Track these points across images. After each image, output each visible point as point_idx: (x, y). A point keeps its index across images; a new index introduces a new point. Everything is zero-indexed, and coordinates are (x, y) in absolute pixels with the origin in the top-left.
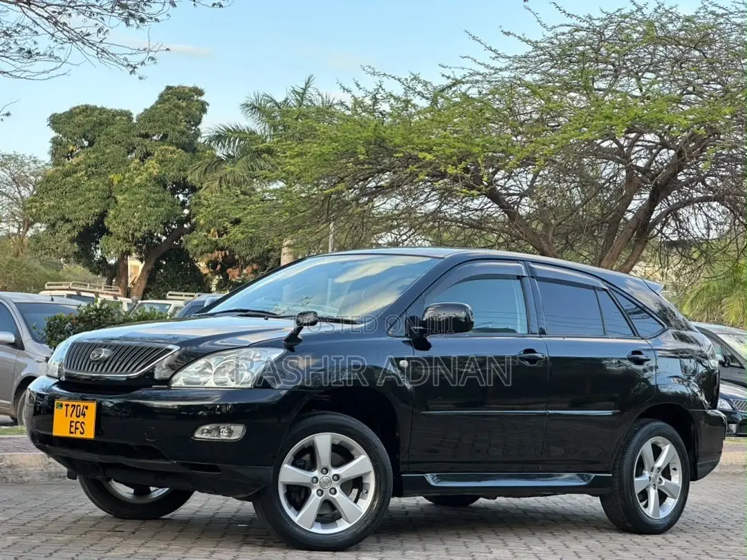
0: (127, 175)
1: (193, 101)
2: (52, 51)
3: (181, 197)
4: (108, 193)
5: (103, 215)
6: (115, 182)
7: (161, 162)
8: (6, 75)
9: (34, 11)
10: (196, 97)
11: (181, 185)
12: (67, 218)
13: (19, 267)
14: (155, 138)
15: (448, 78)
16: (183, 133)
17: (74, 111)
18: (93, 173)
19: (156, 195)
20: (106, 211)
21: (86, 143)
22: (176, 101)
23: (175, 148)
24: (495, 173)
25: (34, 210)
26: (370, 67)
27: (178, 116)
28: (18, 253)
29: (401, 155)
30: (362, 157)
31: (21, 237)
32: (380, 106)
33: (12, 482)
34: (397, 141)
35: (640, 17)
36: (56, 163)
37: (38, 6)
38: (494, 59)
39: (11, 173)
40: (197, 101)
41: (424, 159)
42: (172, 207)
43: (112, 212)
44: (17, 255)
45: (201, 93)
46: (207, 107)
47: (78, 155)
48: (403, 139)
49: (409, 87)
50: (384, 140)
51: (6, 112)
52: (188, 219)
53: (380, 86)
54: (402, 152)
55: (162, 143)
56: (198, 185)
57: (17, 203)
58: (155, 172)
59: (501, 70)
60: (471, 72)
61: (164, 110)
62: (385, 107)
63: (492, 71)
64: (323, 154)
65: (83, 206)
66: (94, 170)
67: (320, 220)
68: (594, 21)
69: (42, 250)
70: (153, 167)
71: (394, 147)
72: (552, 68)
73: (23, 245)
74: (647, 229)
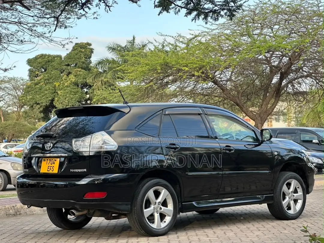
0: (62, 82)
1: (87, 48)
2: (31, 40)
3: (85, 90)
4: (54, 91)
5: (53, 100)
6: (57, 86)
7: (75, 76)
8: (13, 52)
9: (22, 26)
10: (88, 47)
11: (85, 85)
12: (37, 103)
13: (19, 125)
14: (72, 66)
15: (193, 35)
16: (83, 63)
17: (37, 57)
18: (47, 83)
19: (74, 90)
20: (54, 99)
21: (43, 70)
22: (80, 49)
23: (81, 69)
24: (215, 73)
25: (23, 101)
26: (160, 33)
27: (81, 56)
28: (18, 119)
29: (176, 69)
30: (159, 71)
31: (18, 112)
32: (165, 48)
33: (29, 214)
34: (173, 63)
35: (270, 4)
36: (31, 80)
37: (24, 24)
38: (211, 25)
39: (12, 85)
40: (89, 48)
41: (185, 69)
42: (82, 94)
43: (56, 99)
44: (17, 120)
45: (90, 45)
46: (93, 50)
47: (40, 75)
48: (176, 62)
49: (177, 40)
50: (168, 63)
51: (14, 66)
52: (89, 99)
53: (165, 40)
54: (176, 67)
55: (75, 68)
56: (92, 84)
57: (16, 98)
58: (73, 80)
59: (214, 30)
60: (202, 31)
61: (75, 53)
62: (167, 49)
63: (211, 31)
64: (143, 71)
65: (44, 97)
66: (47, 81)
67: (144, 98)
68: (251, 7)
69: (28, 117)
70: (72, 78)
71: (172, 66)
72: (235, 27)
73: (20, 116)
74: (280, 91)
